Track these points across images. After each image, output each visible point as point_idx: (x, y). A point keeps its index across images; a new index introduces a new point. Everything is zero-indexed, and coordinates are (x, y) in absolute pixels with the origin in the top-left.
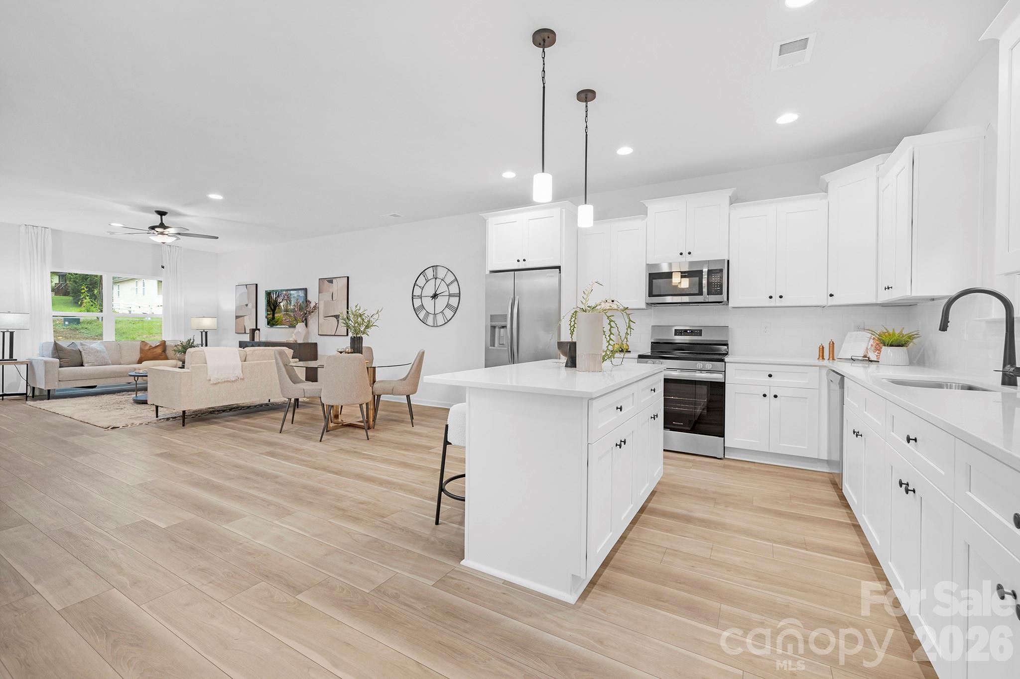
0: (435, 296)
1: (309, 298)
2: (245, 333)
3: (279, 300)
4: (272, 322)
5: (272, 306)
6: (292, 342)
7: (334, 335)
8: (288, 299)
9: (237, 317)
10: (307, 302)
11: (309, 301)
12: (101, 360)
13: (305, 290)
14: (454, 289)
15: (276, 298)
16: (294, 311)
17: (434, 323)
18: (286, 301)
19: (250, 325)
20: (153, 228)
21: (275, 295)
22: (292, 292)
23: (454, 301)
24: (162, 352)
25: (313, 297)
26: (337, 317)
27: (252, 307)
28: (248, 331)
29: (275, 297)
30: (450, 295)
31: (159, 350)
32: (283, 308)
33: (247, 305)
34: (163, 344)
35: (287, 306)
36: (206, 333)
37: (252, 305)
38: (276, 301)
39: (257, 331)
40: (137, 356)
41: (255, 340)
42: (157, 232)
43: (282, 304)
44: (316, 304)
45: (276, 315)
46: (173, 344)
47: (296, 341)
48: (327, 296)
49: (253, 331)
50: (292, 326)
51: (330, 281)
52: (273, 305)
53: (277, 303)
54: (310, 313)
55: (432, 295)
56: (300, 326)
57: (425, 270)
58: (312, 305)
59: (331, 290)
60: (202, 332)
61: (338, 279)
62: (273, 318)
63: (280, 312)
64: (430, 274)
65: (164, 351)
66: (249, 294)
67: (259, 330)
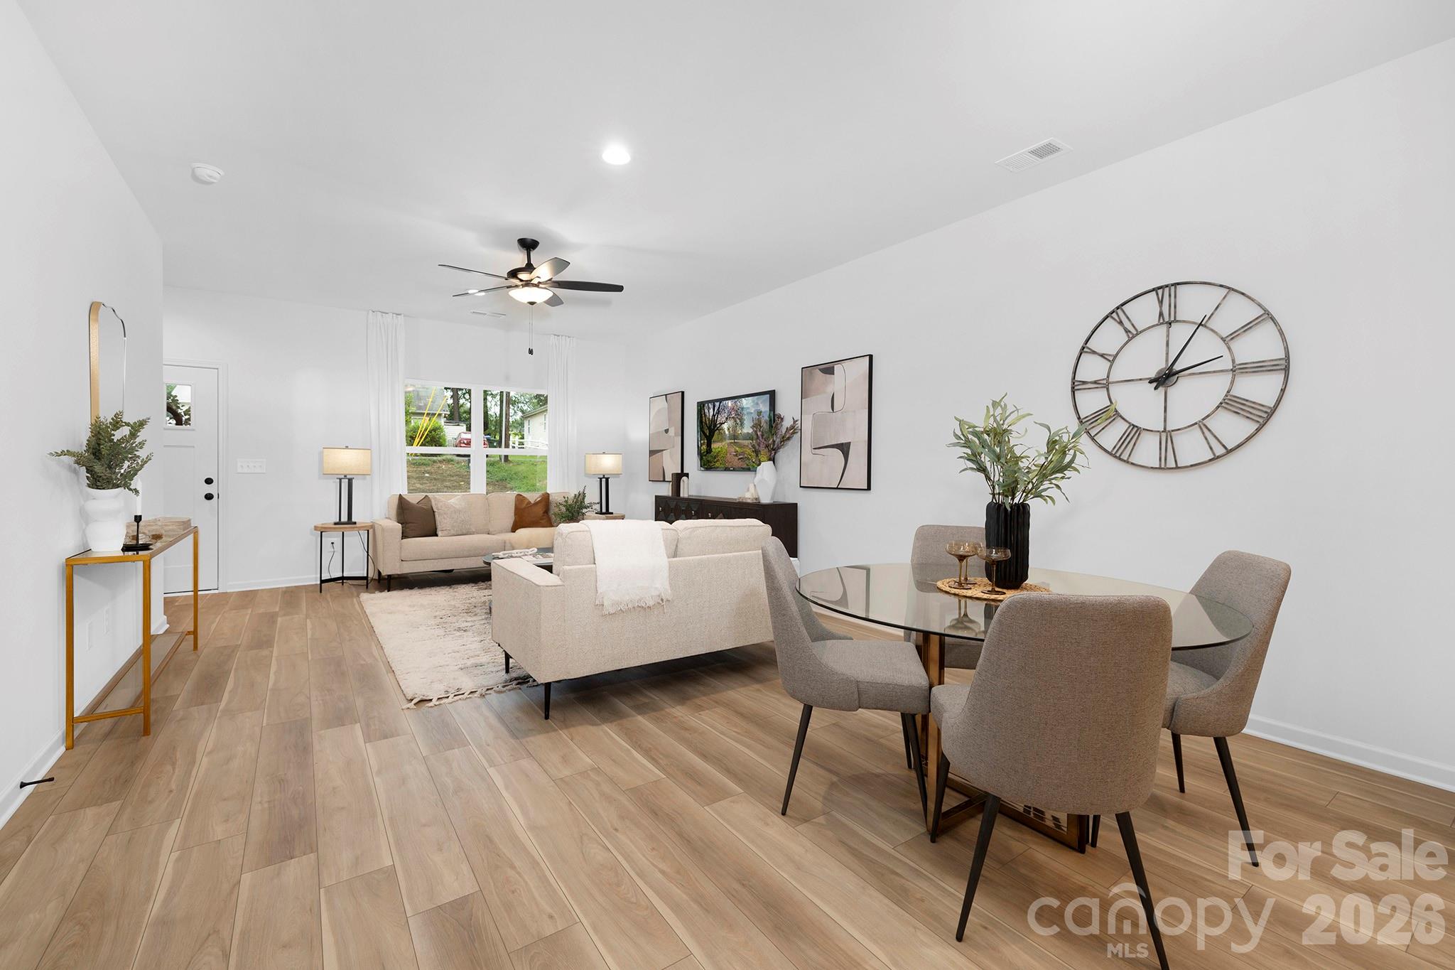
0: (1165, 379)
1: (780, 410)
2: (664, 481)
3: (720, 419)
4: (708, 461)
5: (708, 430)
6: (749, 501)
7: (837, 488)
8: (738, 416)
9: (652, 453)
10: (775, 419)
11: (779, 417)
12: (460, 525)
13: (772, 394)
14: (1261, 346)
15: (714, 415)
16: (749, 437)
17: (1163, 458)
18: (732, 421)
19: (672, 468)
20: (514, 274)
21: (711, 410)
22: (745, 402)
23: (1260, 389)
24: (544, 513)
25: (788, 409)
26: (844, 448)
27: (676, 435)
28: (669, 477)
29: (711, 413)
30: (1238, 370)
31: (539, 510)
32: (727, 432)
33: (667, 431)
34: (546, 498)
35: (735, 430)
36: (607, 480)
37: (674, 431)
38: (714, 421)
39: (685, 478)
40: (509, 519)
41: (681, 495)
42: (521, 280)
43: (725, 426)
44: (795, 422)
45: (714, 446)
46: (561, 500)
47: (756, 499)
48: (819, 404)
49: (678, 477)
50: (750, 468)
51: (828, 369)
52: (709, 428)
53: (715, 425)
54: (785, 439)
55: (1153, 375)
56: (766, 468)
57: (1123, 304)
58: (787, 423)
59: (830, 390)
60: (601, 479)
61: (846, 364)
62: (709, 450)
63: (721, 440)
64: (1144, 312)
65: (547, 511)
66: (670, 410)
67: (687, 475)
